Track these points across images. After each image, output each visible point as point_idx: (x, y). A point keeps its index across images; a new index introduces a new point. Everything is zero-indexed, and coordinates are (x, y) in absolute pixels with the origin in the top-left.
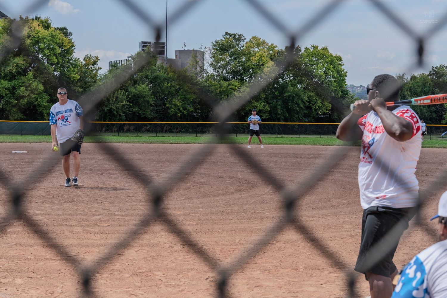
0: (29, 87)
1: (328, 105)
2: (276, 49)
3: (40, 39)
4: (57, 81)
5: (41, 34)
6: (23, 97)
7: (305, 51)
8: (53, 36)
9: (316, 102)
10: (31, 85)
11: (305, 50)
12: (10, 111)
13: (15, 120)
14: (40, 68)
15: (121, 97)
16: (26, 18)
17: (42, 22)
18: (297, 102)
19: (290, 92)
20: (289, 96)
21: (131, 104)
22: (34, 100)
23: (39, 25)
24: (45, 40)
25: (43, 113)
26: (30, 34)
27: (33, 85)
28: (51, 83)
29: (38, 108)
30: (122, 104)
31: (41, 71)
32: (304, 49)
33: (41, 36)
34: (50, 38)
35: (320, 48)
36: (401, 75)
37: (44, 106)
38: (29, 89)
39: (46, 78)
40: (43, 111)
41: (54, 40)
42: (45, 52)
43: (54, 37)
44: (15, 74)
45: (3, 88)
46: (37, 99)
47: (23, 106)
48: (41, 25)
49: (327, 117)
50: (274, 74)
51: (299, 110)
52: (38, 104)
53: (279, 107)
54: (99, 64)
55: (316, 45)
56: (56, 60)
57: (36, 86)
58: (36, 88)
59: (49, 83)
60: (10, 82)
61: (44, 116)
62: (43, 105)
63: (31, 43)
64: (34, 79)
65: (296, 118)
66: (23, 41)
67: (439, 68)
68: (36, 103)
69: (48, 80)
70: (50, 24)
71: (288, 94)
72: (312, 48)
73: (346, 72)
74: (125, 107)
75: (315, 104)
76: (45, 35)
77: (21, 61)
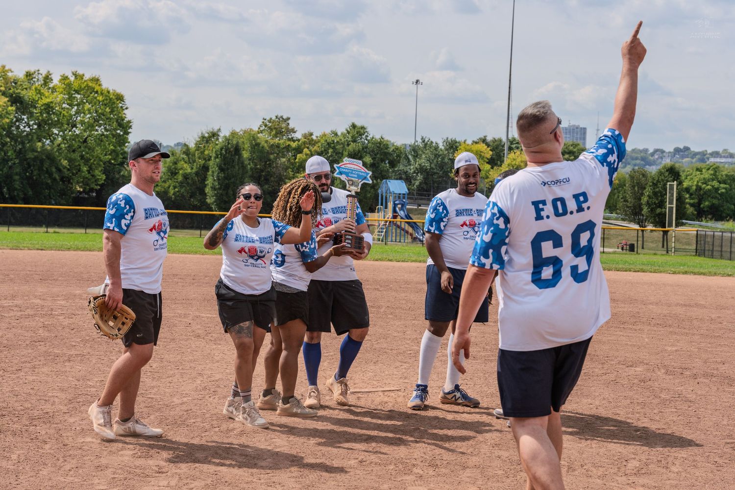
1: (99, 176)
2: (10, 74)
7: (60, 81)
9: (79, 171)
11: (63, 80)
18: (49, 169)
19: (37, 151)
20: (36, 158)
32: (60, 78)
35: (87, 78)
36: (215, 130)
49: (93, 197)
50: (8, 118)
51: (51, 184)
53: (17, 177)
55: (80, 72)
65: (45, 197)
67: (274, 120)
71: (33, 154)
72: (74, 76)
73: (129, 122)
75: (77, 173)
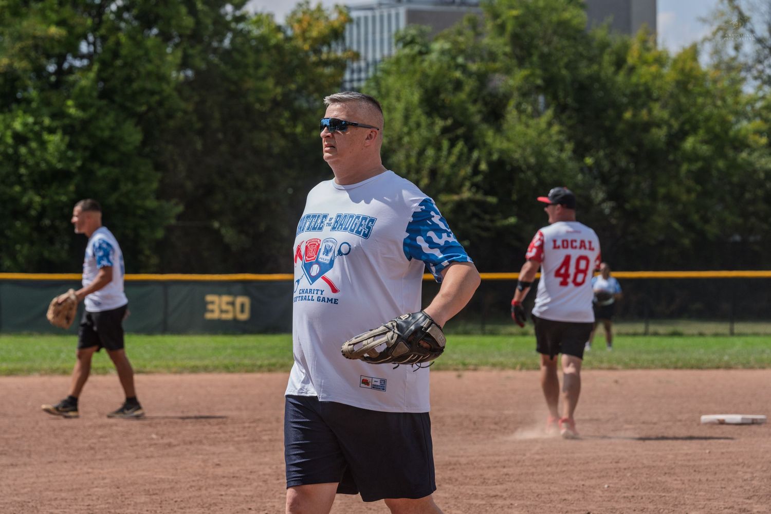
10: (93, 127)
15: (446, 168)
21: (492, 200)
27: (102, 123)
28: (172, 117)
30: (456, 198)
37: (147, 210)
38: (85, 141)
39: (152, 93)
46: (114, 186)
54: (352, 36)
56: (188, 22)
57: (112, 129)
58: (111, 138)
74: (469, 213)
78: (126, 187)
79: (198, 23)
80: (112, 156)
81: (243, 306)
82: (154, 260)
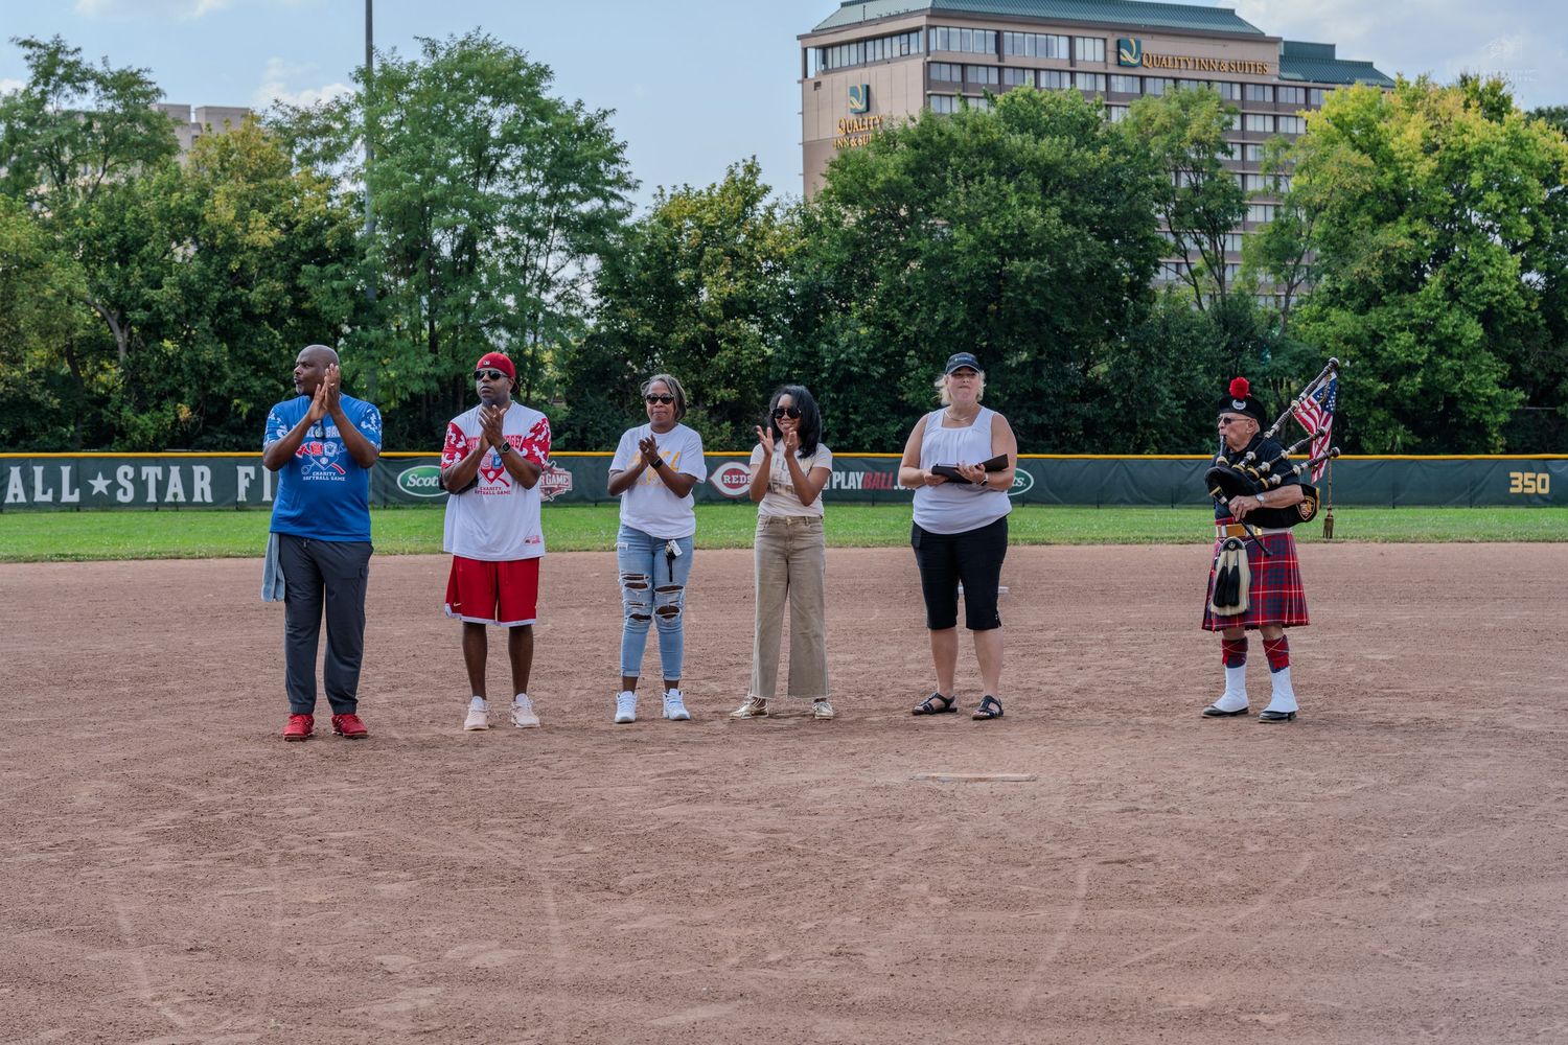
0: (1429, 332)
3: (1469, 155)
4: (1533, 308)
5: (1474, 136)
6: (1410, 369)
8: (1517, 142)
10: (1437, 325)
12: (1362, 420)
13: (1384, 452)
14: (1472, 261)
16: (1418, 83)
17: (1478, 94)
22: (1449, 377)
23: (1467, 105)
24: (1487, 158)
25: (1485, 425)
26: (1434, 140)
27: (1446, 322)
28: (1514, 314)
29: (1464, 409)
31: (1474, 270)
33: (1472, 143)
34: (1507, 148)
37: (1488, 397)
38: (1431, 337)
39: (1494, 294)
40: (1484, 416)
41: (1522, 156)
42: (1487, 201)
43: (1521, 147)
44: (1379, 287)
45: (1338, 337)
46: (1459, 375)
47: (1408, 402)
48: (1475, 103)
52: (1464, 392)
56: (1529, 230)
57: (1455, 326)
58: (1454, 334)
59: (1505, 312)
60: (1361, 318)
61: (1490, 435)
62: (1483, 395)
63: (1437, 172)
64: (1447, 303)
66: (1407, 164)
68: (1456, 389)
69: (1502, 303)
70: (1509, 98)
76: (1489, 139)
77: (1399, 238)
78: (1468, 377)
79: (1538, 231)
80: (1456, 350)
81: (1543, 481)
82: (1502, 441)
